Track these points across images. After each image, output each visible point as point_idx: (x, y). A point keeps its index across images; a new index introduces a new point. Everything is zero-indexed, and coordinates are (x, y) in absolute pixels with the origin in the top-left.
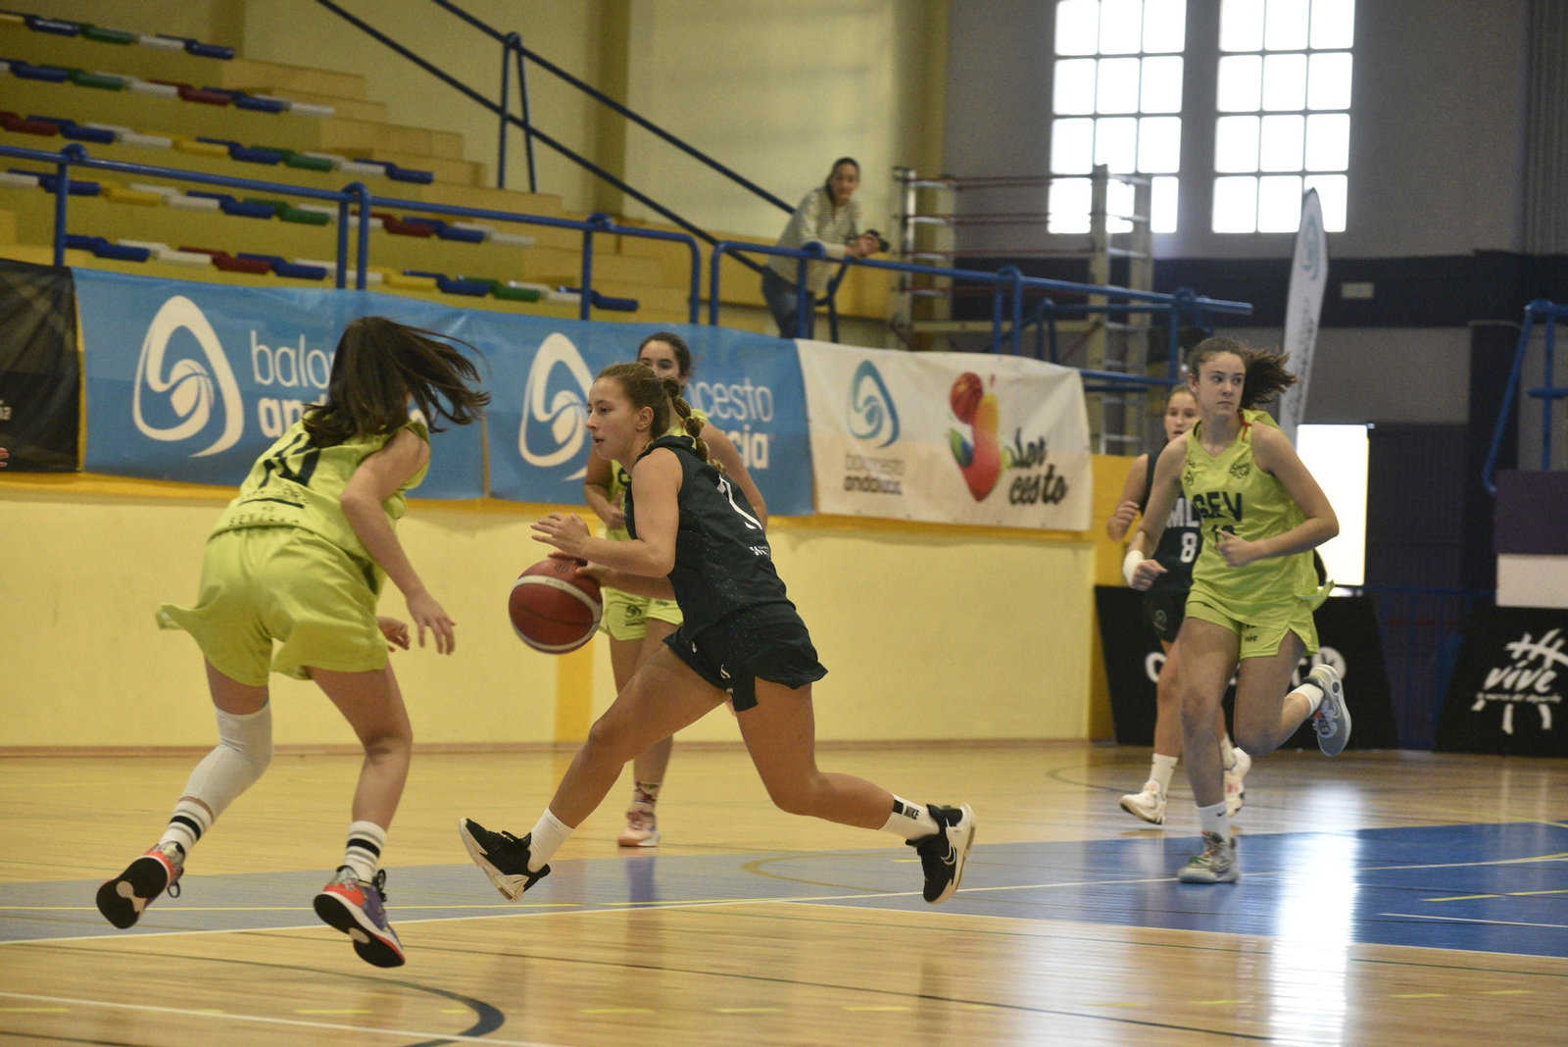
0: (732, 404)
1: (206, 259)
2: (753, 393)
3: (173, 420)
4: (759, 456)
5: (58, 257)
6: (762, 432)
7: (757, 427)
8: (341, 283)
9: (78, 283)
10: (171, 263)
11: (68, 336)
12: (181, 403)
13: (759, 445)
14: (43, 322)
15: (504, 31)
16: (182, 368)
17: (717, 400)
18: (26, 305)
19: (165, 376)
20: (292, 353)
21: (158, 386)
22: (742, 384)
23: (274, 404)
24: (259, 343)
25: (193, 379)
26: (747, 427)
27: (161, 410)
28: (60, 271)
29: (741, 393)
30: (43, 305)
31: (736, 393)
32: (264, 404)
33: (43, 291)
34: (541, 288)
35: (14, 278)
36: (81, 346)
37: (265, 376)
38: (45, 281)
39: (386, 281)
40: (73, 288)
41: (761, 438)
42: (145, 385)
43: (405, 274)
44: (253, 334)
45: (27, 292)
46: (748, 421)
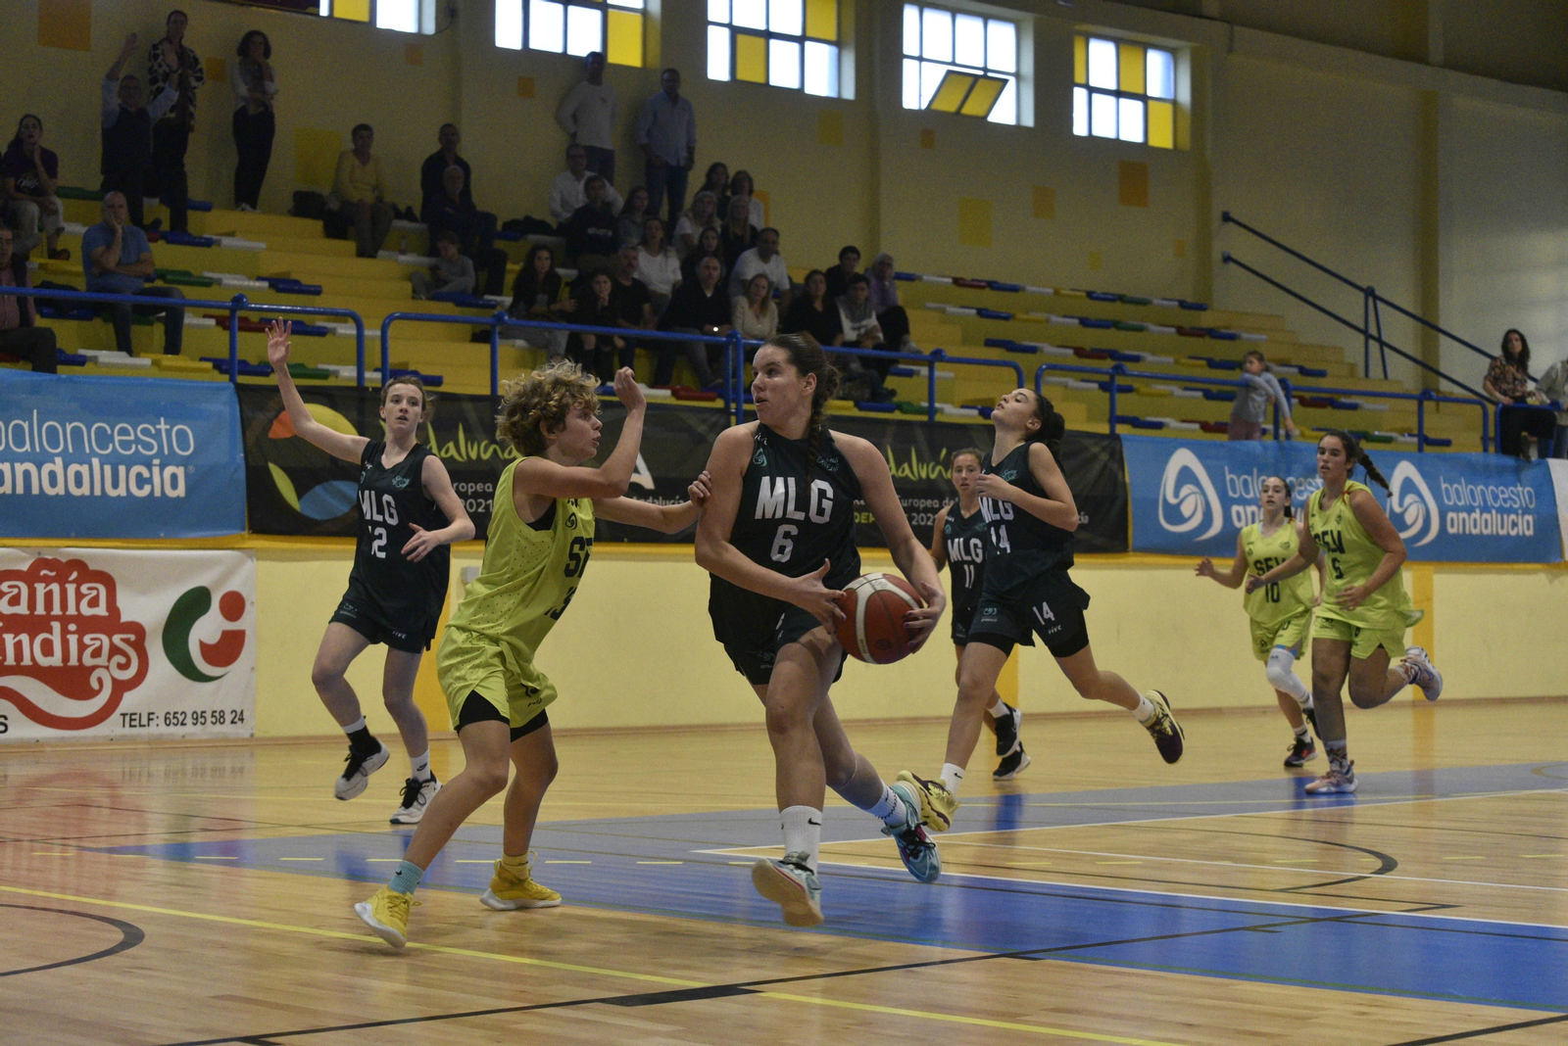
0: (1510, 498)
1: (1197, 426)
2: (1523, 492)
3: (1182, 520)
4: (1528, 529)
5: (1112, 429)
6: (1529, 514)
7: (1526, 511)
8: (1276, 436)
9: (1123, 442)
10: (1176, 429)
11: (1120, 473)
12: (1186, 509)
13: (1528, 522)
14: (1105, 467)
15: (1364, 285)
16: (1186, 489)
17: (1501, 496)
18: (1095, 457)
19: (1176, 495)
20: (1249, 479)
21: (1172, 501)
22: (1516, 487)
23: (1240, 509)
24: (1230, 473)
25: (1193, 496)
26: (1520, 511)
27: (1174, 514)
28: (1114, 437)
29: (1516, 492)
30: (1104, 457)
31: (1512, 492)
32: (1235, 508)
33: (1104, 449)
34: (1394, 434)
35: (1087, 442)
36: (1127, 479)
37: (1235, 492)
38: (1105, 443)
39: (1302, 435)
40: (1121, 447)
41: (1529, 518)
42: (1165, 500)
43: (1313, 430)
44: (1226, 468)
45: (1095, 449)
46: (1521, 507)
